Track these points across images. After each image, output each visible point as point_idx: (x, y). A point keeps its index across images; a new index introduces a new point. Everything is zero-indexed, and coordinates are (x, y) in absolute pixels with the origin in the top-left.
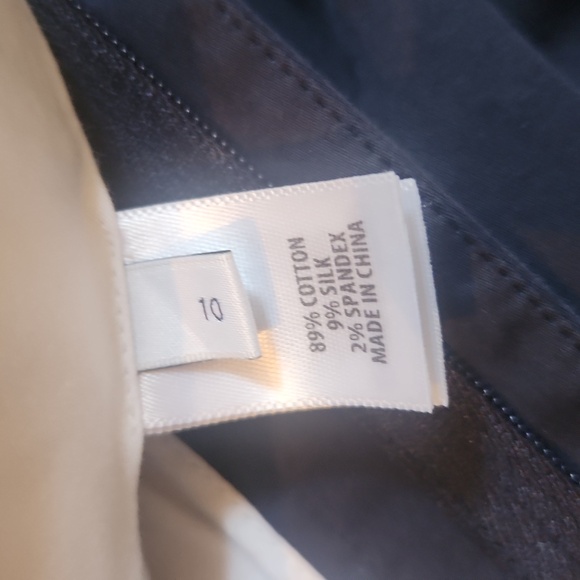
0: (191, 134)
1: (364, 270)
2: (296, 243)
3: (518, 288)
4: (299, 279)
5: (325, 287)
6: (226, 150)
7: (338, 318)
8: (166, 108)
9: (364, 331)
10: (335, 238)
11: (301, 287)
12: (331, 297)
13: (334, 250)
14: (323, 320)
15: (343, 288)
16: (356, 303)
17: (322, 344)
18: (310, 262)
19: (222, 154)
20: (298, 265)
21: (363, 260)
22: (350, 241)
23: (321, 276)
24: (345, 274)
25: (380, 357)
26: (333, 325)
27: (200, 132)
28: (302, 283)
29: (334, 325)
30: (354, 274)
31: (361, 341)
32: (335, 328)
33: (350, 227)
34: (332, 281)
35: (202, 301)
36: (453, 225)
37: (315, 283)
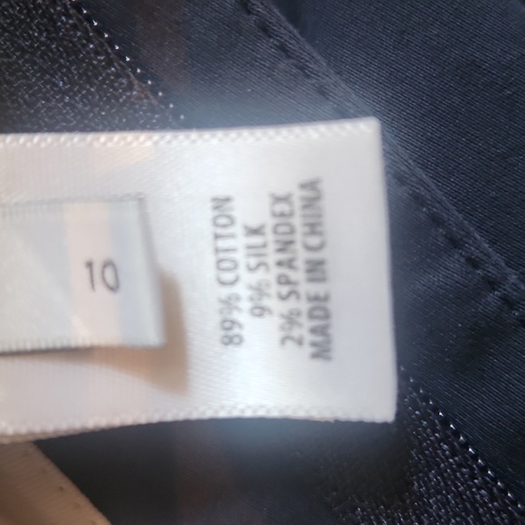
0: (97, 53)
1: (314, 241)
2: (221, 203)
3: (492, 284)
4: (217, 251)
5: (253, 262)
6: (142, 78)
7: (266, 302)
8: (69, 16)
9: (304, 320)
10: (278, 199)
11: (220, 261)
12: (260, 275)
13: (274, 215)
14: (245, 305)
15: (280, 264)
16: (295, 283)
17: (238, 336)
18: (238, 229)
19: (136, 82)
20: (220, 231)
21: (314, 228)
22: (297, 204)
23: (250, 247)
24: (285, 246)
25: (322, 351)
26: (257, 311)
27: (110, 51)
28: (222, 255)
29: (260, 311)
30: (298, 247)
31: (296, 333)
32: (260, 315)
33: (303, 186)
34: (264, 255)
35: (90, 265)
36: (418, 200)
37: (240, 256)
